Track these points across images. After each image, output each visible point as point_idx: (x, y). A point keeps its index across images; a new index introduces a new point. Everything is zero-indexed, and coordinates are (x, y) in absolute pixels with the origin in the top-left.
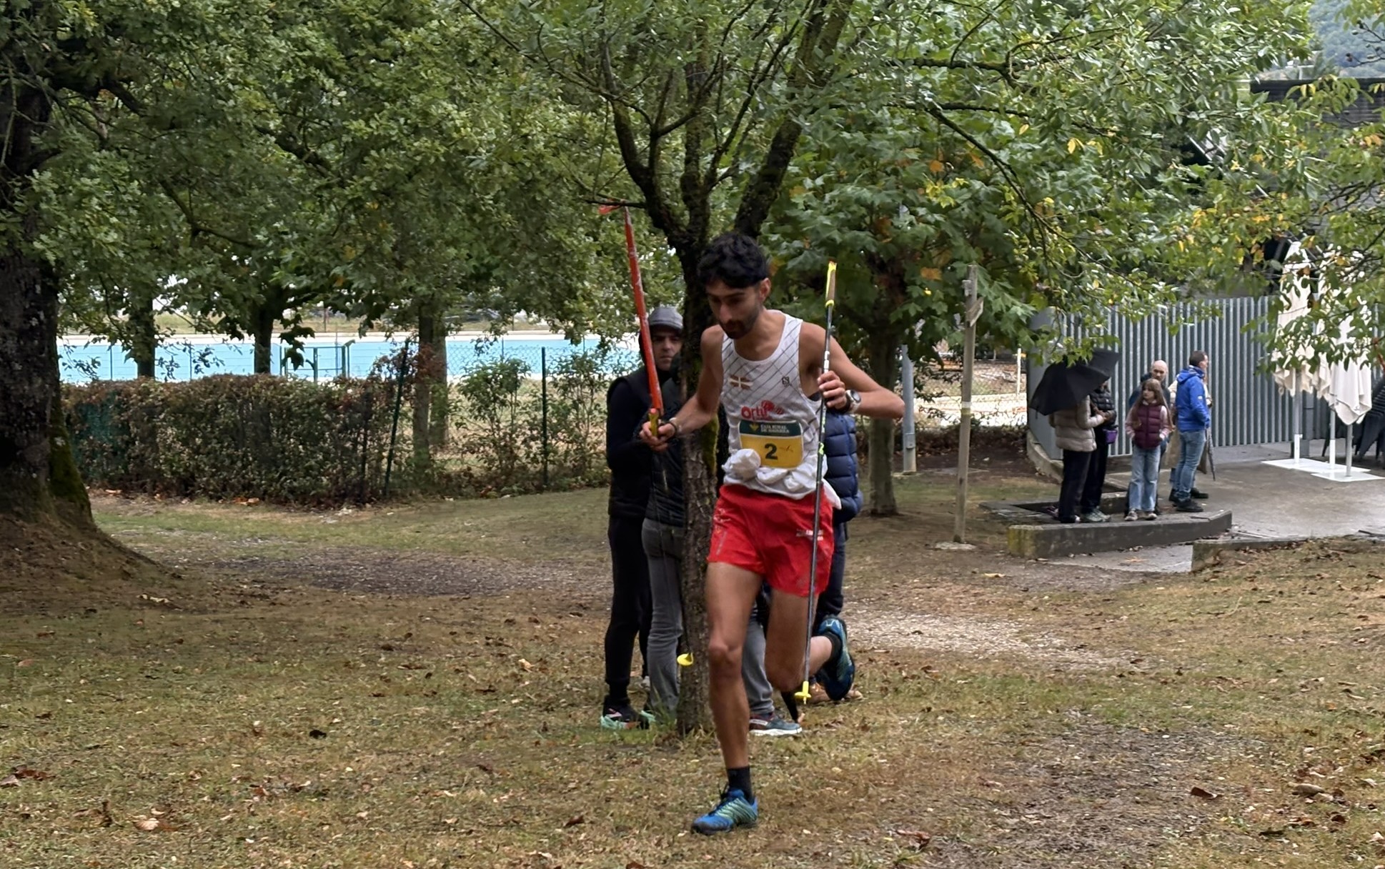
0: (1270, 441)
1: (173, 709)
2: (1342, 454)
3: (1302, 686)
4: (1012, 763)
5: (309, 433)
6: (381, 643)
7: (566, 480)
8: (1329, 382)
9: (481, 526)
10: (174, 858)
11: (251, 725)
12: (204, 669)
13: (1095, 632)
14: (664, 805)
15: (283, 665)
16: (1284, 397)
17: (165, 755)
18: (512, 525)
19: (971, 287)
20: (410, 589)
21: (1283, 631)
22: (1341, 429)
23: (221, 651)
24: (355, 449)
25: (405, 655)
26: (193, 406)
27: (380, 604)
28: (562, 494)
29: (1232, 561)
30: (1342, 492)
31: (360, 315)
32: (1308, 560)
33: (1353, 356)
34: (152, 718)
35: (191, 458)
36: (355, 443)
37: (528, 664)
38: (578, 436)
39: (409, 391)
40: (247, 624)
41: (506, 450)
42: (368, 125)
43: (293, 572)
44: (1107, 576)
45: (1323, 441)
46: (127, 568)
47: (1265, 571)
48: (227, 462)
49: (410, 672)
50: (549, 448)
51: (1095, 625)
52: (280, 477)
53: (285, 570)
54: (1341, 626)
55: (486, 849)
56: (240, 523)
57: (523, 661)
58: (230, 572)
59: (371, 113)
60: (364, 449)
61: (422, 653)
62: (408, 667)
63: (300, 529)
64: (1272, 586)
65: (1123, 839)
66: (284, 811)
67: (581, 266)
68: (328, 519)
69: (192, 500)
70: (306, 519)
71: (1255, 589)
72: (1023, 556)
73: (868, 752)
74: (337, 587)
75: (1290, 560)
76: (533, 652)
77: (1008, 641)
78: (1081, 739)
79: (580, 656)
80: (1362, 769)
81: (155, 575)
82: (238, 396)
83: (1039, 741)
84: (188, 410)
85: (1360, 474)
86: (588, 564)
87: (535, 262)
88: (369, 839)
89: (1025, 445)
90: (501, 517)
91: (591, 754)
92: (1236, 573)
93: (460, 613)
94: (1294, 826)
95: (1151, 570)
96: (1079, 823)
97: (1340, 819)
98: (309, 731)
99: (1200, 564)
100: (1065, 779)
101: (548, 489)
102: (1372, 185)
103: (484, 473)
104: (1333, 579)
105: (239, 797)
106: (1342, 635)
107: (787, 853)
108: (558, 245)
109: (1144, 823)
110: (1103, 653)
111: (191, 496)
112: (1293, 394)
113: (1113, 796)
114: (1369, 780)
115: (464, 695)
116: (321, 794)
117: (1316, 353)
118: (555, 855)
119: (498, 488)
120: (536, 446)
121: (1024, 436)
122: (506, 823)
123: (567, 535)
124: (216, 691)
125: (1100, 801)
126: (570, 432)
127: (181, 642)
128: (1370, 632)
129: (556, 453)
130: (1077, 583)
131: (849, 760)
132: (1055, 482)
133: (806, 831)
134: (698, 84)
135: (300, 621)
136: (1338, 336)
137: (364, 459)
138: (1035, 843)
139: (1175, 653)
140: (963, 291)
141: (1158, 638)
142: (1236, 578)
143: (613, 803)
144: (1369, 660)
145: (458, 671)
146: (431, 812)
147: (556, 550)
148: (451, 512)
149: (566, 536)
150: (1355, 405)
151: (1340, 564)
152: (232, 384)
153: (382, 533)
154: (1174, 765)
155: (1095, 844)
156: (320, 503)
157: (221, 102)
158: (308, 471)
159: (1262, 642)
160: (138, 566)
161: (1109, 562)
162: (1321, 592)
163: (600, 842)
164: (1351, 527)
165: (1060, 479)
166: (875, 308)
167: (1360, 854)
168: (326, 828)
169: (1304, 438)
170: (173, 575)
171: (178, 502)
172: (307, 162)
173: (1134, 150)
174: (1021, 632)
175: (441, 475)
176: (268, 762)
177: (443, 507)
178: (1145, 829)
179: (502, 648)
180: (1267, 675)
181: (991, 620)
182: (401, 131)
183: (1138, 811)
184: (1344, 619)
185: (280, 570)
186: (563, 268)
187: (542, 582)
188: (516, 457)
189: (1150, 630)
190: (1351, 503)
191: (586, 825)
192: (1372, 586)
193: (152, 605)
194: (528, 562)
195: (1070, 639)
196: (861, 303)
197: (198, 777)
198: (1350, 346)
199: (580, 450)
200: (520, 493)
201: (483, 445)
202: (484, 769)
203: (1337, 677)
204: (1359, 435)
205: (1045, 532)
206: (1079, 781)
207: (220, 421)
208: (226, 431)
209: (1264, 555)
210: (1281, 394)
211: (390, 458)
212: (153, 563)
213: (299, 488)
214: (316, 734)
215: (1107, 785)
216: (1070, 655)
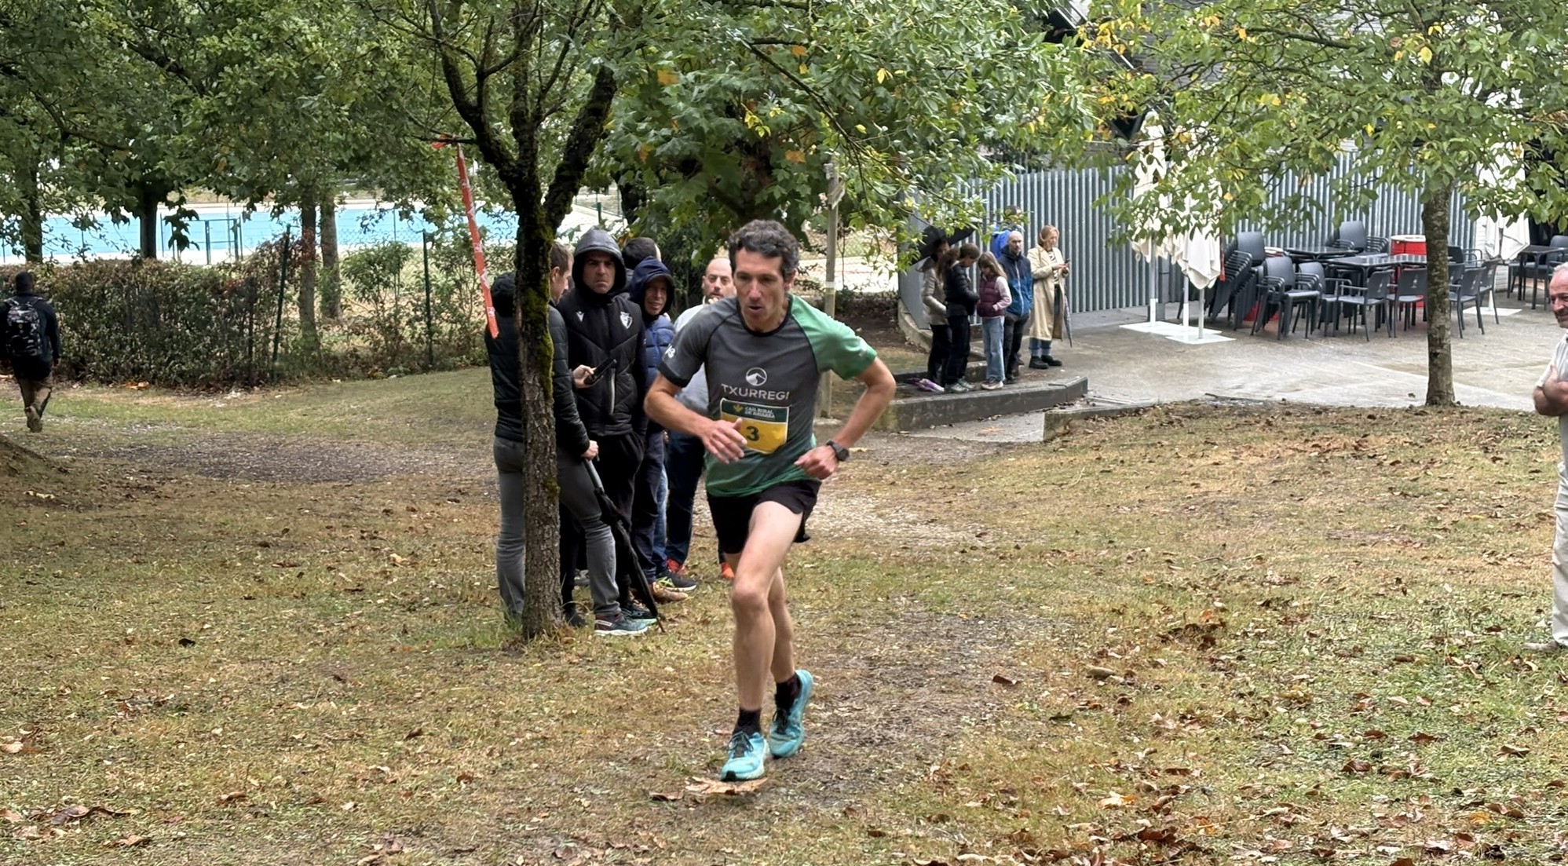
0: (1127, 306)
1: (51, 617)
2: (1194, 316)
3: (1129, 558)
4: (834, 655)
5: (196, 318)
6: (259, 540)
7: (451, 360)
8: (1182, 249)
9: (367, 409)
10: (35, 783)
11: (124, 633)
12: (83, 572)
13: (946, 506)
14: (500, 714)
15: (161, 566)
16: (1141, 262)
17: (38, 669)
18: (397, 407)
19: (832, 170)
20: (295, 476)
21: (1121, 500)
22: (1194, 294)
23: (102, 552)
24: (242, 333)
25: (282, 551)
26: (80, 291)
27: (263, 495)
28: (447, 373)
29: (1081, 430)
30: (1194, 355)
31: (244, 198)
32: (1151, 428)
33: (1200, 226)
34: (28, 627)
35: (80, 343)
36: (242, 326)
37: (399, 559)
38: (461, 317)
39: (292, 274)
40: (128, 522)
41: (390, 329)
42: (221, 41)
43: (181, 460)
44: (964, 447)
45: (1178, 304)
46: (14, 464)
47: (1110, 439)
48: (116, 347)
49: (283, 571)
50: (433, 328)
51: (946, 499)
52: (169, 361)
53: (173, 458)
54: (1174, 494)
55: (329, 764)
56: (130, 408)
57: (394, 555)
58: (118, 462)
59: (225, 28)
60: (251, 333)
61: (298, 549)
62: (283, 565)
63: (189, 413)
64: (1114, 455)
65: (923, 731)
66: (144, 730)
67: (440, 171)
68: (217, 403)
69: (83, 384)
70: (195, 403)
71: (1099, 459)
72: (885, 430)
73: (702, 648)
74: (223, 476)
75: (1135, 428)
76: (406, 546)
77: (864, 517)
78: (904, 627)
79: (451, 547)
80: (1155, 649)
81: (41, 470)
82: (124, 281)
83: (863, 632)
84: (76, 296)
85: (1212, 336)
86: (470, 446)
87: (395, 168)
88: (221, 757)
89: (896, 315)
90: (386, 400)
91: (440, 661)
92: (1083, 442)
93: (341, 503)
94: (1081, 710)
95: (1005, 440)
96: (886, 714)
97: (1124, 701)
98: (180, 638)
99: (1052, 433)
100: (881, 670)
101: (434, 369)
102: (1213, 63)
103: (370, 354)
104: (1172, 446)
105: (105, 713)
106: (1173, 503)
107: (608, 758)
108: (416, 152)
109: (946, 713)
110: (952, 527)
111: (82, 380)
112: (1149, 260)
113: (922, 686)
114: (1160, 660)
115: (332, 595)
116: (182, 709)
117: (1163, 226)
118: (392, 769)
119: (384, 368)
120: (420, 327)
121: (896, 305)
122: (351, 737)
123: (451, 417)
124: (93, 596)
125: (909, 691)
126: (454, 311)
127: (62, 544)
128: (1201, 499)
129: (440, 333)
130: (935, 455)
131: (683, 658)
132: (923, 351)
133: (630, 736)
134: (524, 22)
135: (181, 518)
136: (1182, 209)
137: (251, 342)
138: (840, 737)
139: (1018, 525)
140: (825, 174)
141: (1005, 510)
142: (1083, 447)
143: (453, 713)
144: (1197, 527)
145: (330, 568)
146: (282, 727)
147: (439, 431)
148: (339, 394)
149: (449, 417)
150: (1206, 271)
151: (1181, 431)
152: (117, 270)
153: (271, 416)
154: (983, 652)
155: (896, 736)
156: (209, 386)
157: (74, 24)
158: (197, 354)
159: (1100, 512)
160: (24, 461)
161: (969, 433)
162: (1160, 460)
163: (436, 754)
164: (1199, 390)
165: (928, 348)
166: (744, 190)
167: (1137, 735)
168: (182, 746)
169: (1160, 302)
170: (60, 470)
171: (70, 387)
172: (169, 70)
173: (923, 90)
174: (877, 507)
175: (328, 357)
176: (137, 674)
177: (330, 388)
178: (945, 719)
179: (377, 541)
180: (1099, 546)
181: (850, 495)
182: (254, 46)
183: (941, 701)
184: (1177, 487)
185: (167, 458)
186: (423, 174)
187: (424, 467)
188: (401, 338)
189: (996, 503)
190: (1201, 365)
191: (424, 736)
192: (1206, 453)
193: (38, 502)
194: (411, 445)
195: (922, 513)
196: (730, 186)
197: (68, 691)
198: (1197, 218)
199: (464, 329)
200: (406, 373)
201: (368, 326)
202: (339, 679)
203: (1163, 547)
204: (1210, 300)
205: (907, 406)
206: (893, 672)
207: (107, 306)
208: (114, 316)
209: (1111, 424)
210: (1138, 260)
211: (276, 341)
212: (39, 457)
213: (189, 372)
214: (185, 642)
215: (918, 675)
216: (922, 530)
